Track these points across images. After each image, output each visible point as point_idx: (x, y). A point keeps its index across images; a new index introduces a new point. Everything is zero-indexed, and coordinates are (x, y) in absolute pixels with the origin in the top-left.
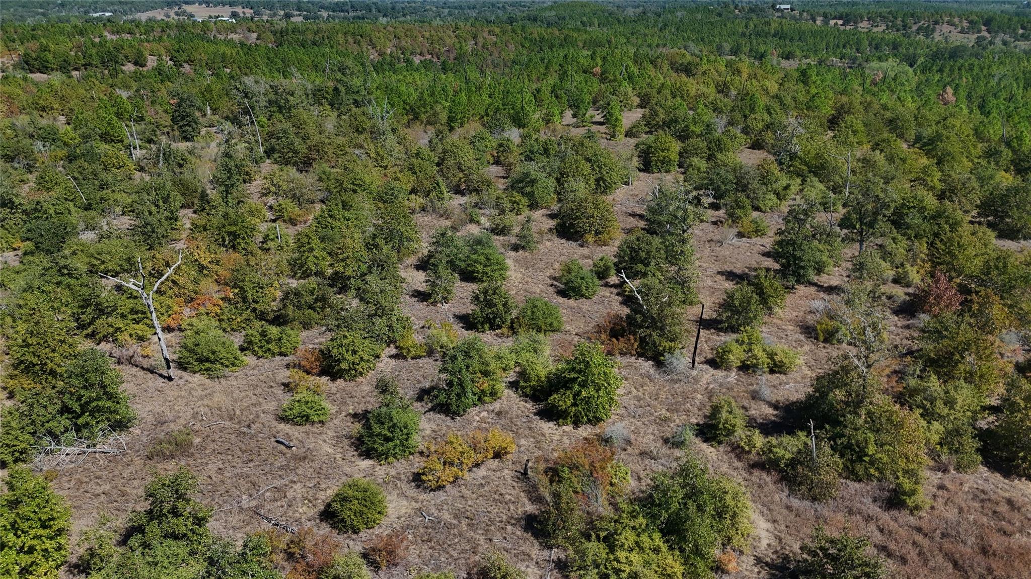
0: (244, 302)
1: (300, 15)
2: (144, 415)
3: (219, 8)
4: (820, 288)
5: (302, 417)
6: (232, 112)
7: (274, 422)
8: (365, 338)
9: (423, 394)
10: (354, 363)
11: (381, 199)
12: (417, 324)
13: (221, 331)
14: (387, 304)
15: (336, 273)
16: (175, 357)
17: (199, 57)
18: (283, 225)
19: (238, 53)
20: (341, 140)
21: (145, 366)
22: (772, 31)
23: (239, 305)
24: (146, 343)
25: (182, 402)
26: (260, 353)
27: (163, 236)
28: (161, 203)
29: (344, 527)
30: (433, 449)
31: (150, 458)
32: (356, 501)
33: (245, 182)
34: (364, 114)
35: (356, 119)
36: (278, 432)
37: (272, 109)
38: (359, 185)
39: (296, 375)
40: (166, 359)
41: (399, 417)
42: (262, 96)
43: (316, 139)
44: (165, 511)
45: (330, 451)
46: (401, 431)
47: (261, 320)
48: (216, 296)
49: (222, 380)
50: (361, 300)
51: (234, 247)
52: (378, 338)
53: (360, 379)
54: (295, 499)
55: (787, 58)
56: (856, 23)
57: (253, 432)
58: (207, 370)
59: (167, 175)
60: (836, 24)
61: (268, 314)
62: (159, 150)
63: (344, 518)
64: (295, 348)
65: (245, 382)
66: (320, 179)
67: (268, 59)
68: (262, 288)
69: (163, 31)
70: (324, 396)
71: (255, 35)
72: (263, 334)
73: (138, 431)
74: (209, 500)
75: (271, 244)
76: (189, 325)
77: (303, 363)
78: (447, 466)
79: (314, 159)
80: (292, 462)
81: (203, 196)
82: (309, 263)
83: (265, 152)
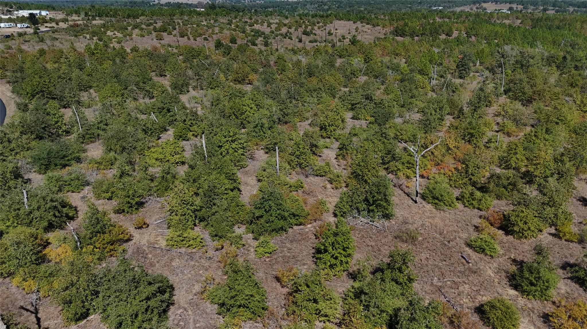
0: (466, 173)
1: (553, 10)
2: (399, 216)
3: (502, 5)
5: (481, 249)
6: (492, 65)
7: (463, 245)
8: (535, 216)
9: (565, 266)
10: (523, 229)
11: (575, 132)
12: (576, 219)
13: (449, 186)
14: (558, 200)
15: (528, 172)
16: (421, 192)
17: (482, 32)
18: (502, 135)
19: (506, 32)
20: (558, 90)
21: (406, 192)
23: (462, 174)
24: (410, 180)
25: (418, 216)
26: (467, 204)
27: (434, 128)
28: (438, 110)
29: (488, 322)
30: (563, 303)
31: (396, 238)
32: (500, 312)
33: (487, 106)
34: (580, 75)
35: (573, 78)
36: (464, 252)
37: (517, 66)
38: (562, 120)
39: (484, 224)
40: (417, 191)
41: (544, 273)
42: (513, 58)
43: (540, 87)
44: (395, 267)
45: (492, 275)
46: (544, 283)
47: (473, 186)
48: (452, 166)
49: (442, 212)
50: (541, 192)
51: (469, 141)
52: (545, 220)
53: (524, 240)
54: (463, 292)
57: (450, 246)
58: (435, 203)
59: (445, 95)
61: (477, 184)
62: (445, 82)
63: (489, 317)
64: (488, 208)
65: (454, 217)
66: (535, 112)
67: (524, 35)
68: (478, 168)
69: (467, 17)
70: (497, 241)
71: (519, 21)
72: (472, 194)
73: (394, 223)
74: (418, 271)
75: (492, 145)
76: (433, 177)
77: (490, 218)
78: (571, 319)
79: (535, 99)
80: (467, 271)
81: (461, 111)
82: (512, 161)
83: (504, 91)
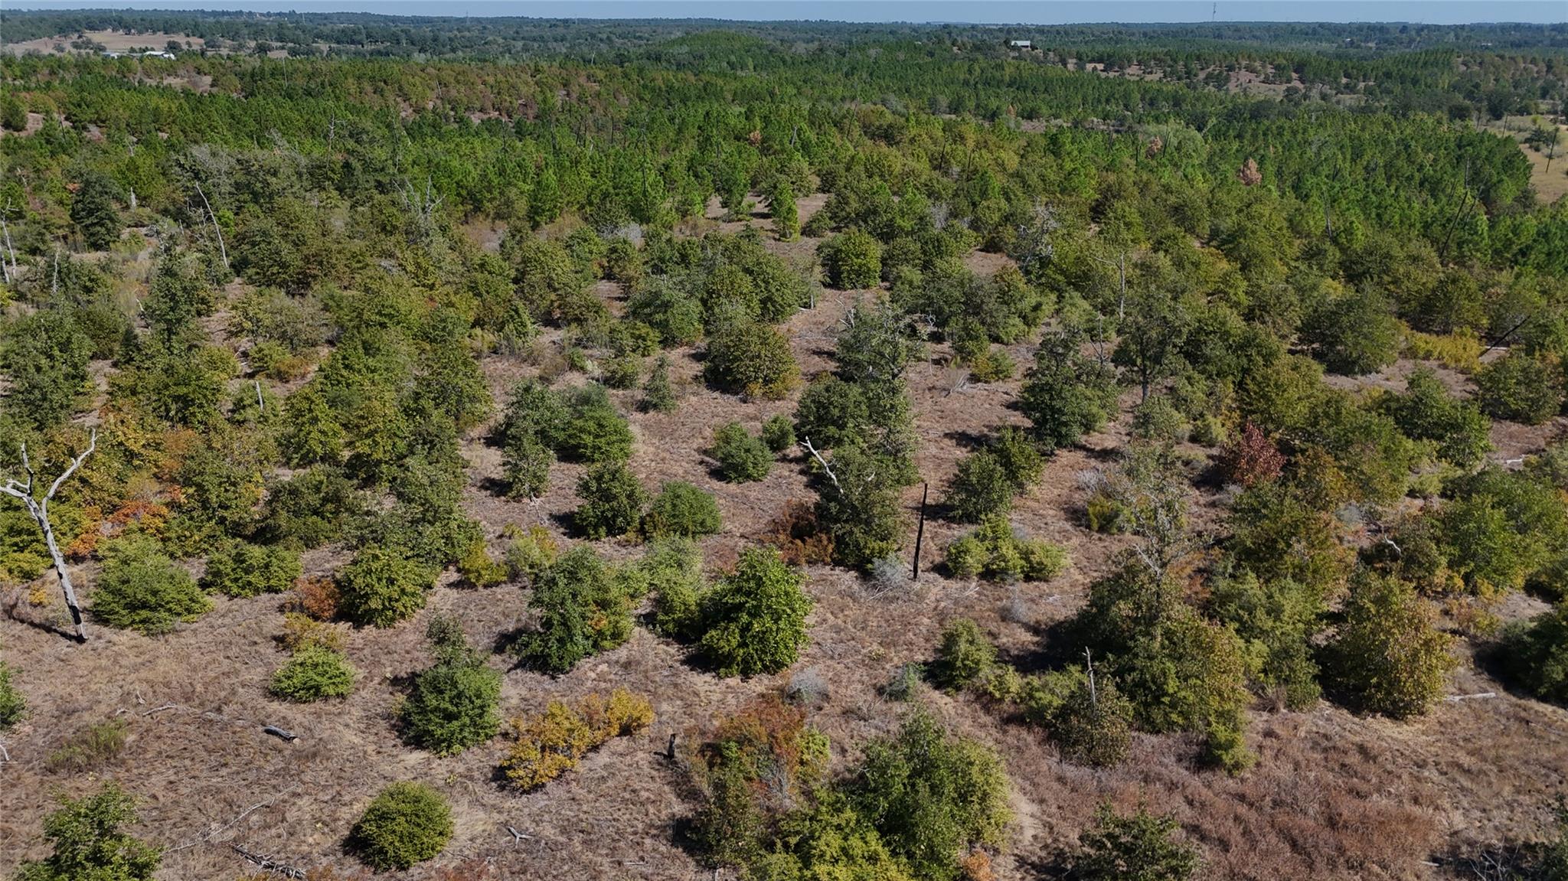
0: (205, 508)
1: (283, 48)
2: (38, 702)
3: (147, 36)
4: (1091, 452)
5: (309, 689)
6: (174, 202)
7: (261, 700)
8: (407, 558)
9: (504, 642)
10: (390, 599)
11: (426, 337)
12: (491, 532)
13: (166, 558)
14: (441, 503)
15: (358, 456)
16: (88, 603)
17: (114, 114)
18: (267, 382)
19: (180, 108)
20: (358, 245)
21: (37, 621)
22: (1007, 78)
23: (195, 514)
24: (38, 583)
25: (101, 677)
26: (235, 590)
27: (62, 407)
28: (56, 352)
29: (385, 861)
30: (523, 727)
31: (53, 772)
32: (403, 819)
33: (199, 314)
34: (393, 203)
35: (381, 211)
36: (269, 716)
37: (242, 198)
38: (390, 316)
39: (296, 622)
40: (73, 608)
41: (467, 681)
42: (224, 178)
43: (315, 245)
44: (79, 858)
45: (357, 740)
46: (472, 702)
47: (234, 536)
48: (156, 501)
49: (171, 637)
50: (400, 496)
51: (184, 421)
52: (429, 557)
53: (400, 624)
54: (299, 822)
55: (1030, 118)
56: (1121, 68)
57: (226, 718)
58: (142, 622)
59: (66, 306)
60: (1095, 69)
61: (245, 526)
62: (51, 266)
63: (383, 847)
64: (293, 579)
65: (210, 638)
66: (326, 308)
67: (232, 117)
68: (234, 484)
69: (53, 73)
70: (343, 653)
71: (208, 80)
72: (239, 559)
73: (28, 729)
74: (155, 834)
75: (249, 413)
76: (110, 549)
77: (306, 603)
78: (547, 754)
79: (315, 277)
80: (294, 762)
81: (129, 339)
82: (311, 442)
83: (232, 265)
